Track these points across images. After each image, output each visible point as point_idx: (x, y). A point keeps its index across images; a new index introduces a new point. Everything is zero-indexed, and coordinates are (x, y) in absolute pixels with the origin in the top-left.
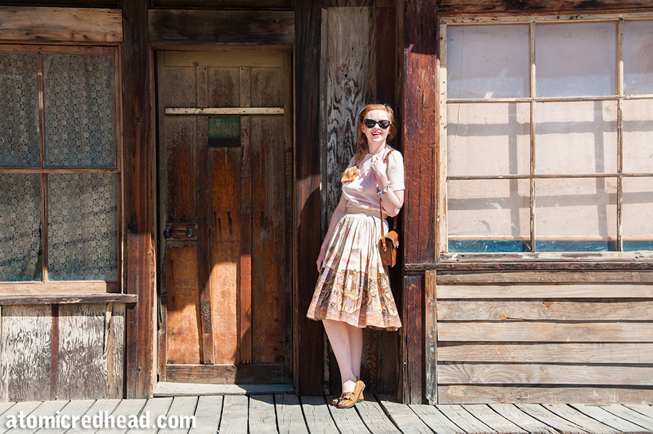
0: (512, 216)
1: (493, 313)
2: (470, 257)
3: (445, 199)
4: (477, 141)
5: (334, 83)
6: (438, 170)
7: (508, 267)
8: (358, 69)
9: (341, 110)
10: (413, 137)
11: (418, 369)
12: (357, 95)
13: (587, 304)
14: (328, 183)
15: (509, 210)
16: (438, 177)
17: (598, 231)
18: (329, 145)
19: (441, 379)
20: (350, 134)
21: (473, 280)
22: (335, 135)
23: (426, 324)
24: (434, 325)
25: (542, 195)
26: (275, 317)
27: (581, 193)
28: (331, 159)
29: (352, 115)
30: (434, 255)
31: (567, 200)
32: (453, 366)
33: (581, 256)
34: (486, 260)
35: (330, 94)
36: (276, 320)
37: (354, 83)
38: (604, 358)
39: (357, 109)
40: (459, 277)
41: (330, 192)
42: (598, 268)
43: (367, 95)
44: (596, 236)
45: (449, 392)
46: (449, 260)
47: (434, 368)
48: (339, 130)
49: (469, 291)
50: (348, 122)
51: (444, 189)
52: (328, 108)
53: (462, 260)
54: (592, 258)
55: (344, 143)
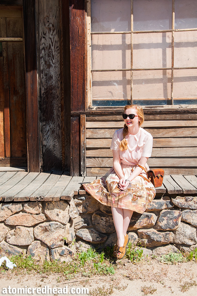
0: (123, 89)
1: (112, 134)
2: (103, 108)
3: (90, 81)
4: (106, 53)
5: (43, 25)
6: (87, 67)
7: (119, 113)
8: (54, 18)
9: (46, 38)
10: (74, 51)
11: (78, 160)
12: (53, 31)
13: (156, 130)
14: (41, 74)
15: (122, 86)
16: (86, 70)
17: (163, 95)
18: (41, 55)
19: (88, 165)
20: (51, 51)
21: (103, 119)
22: (44, 51)
23: (81, 140)
24: (85, 140)
25: (137, 79)
26: (22, 136)
27: (155, 78)
28: (42, 62)
29: (51, 41)
30: (85, 108)
31: (148, 81)
32: (93, 159)
33: (154, 107)
34: (110, 110)
35: (41, 31)
36: (22, 138)
37: (52, 25)
38: (163, 155)
39: (54, 38)
40: (96, 118)
41: (42, 78)
42: (161, 113)
43: (58, 31)
44: (162, 98)
45: (92, 171)
46: (93, 110)
47: (84, 160)
48: (45, 48)
49: (101, 124)
50: (50, 44)
51: (90, 76)
52: (40, 38)
53: (98, 110)
54: (159, 108)
55: (48, 55)
